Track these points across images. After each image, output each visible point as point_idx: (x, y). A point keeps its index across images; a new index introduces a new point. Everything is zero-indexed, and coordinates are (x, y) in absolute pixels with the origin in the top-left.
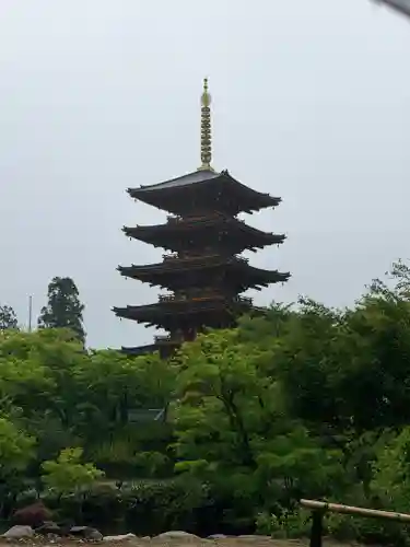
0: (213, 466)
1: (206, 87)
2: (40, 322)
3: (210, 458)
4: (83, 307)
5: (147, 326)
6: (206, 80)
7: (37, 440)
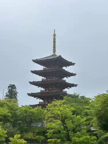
0: (59, 141)
1: (55, 32)
2: (5, 97)
3: (58, 138)
4: (17, 93)
5: (37, 99)
6: (55, 30)
7: (8, 132)
